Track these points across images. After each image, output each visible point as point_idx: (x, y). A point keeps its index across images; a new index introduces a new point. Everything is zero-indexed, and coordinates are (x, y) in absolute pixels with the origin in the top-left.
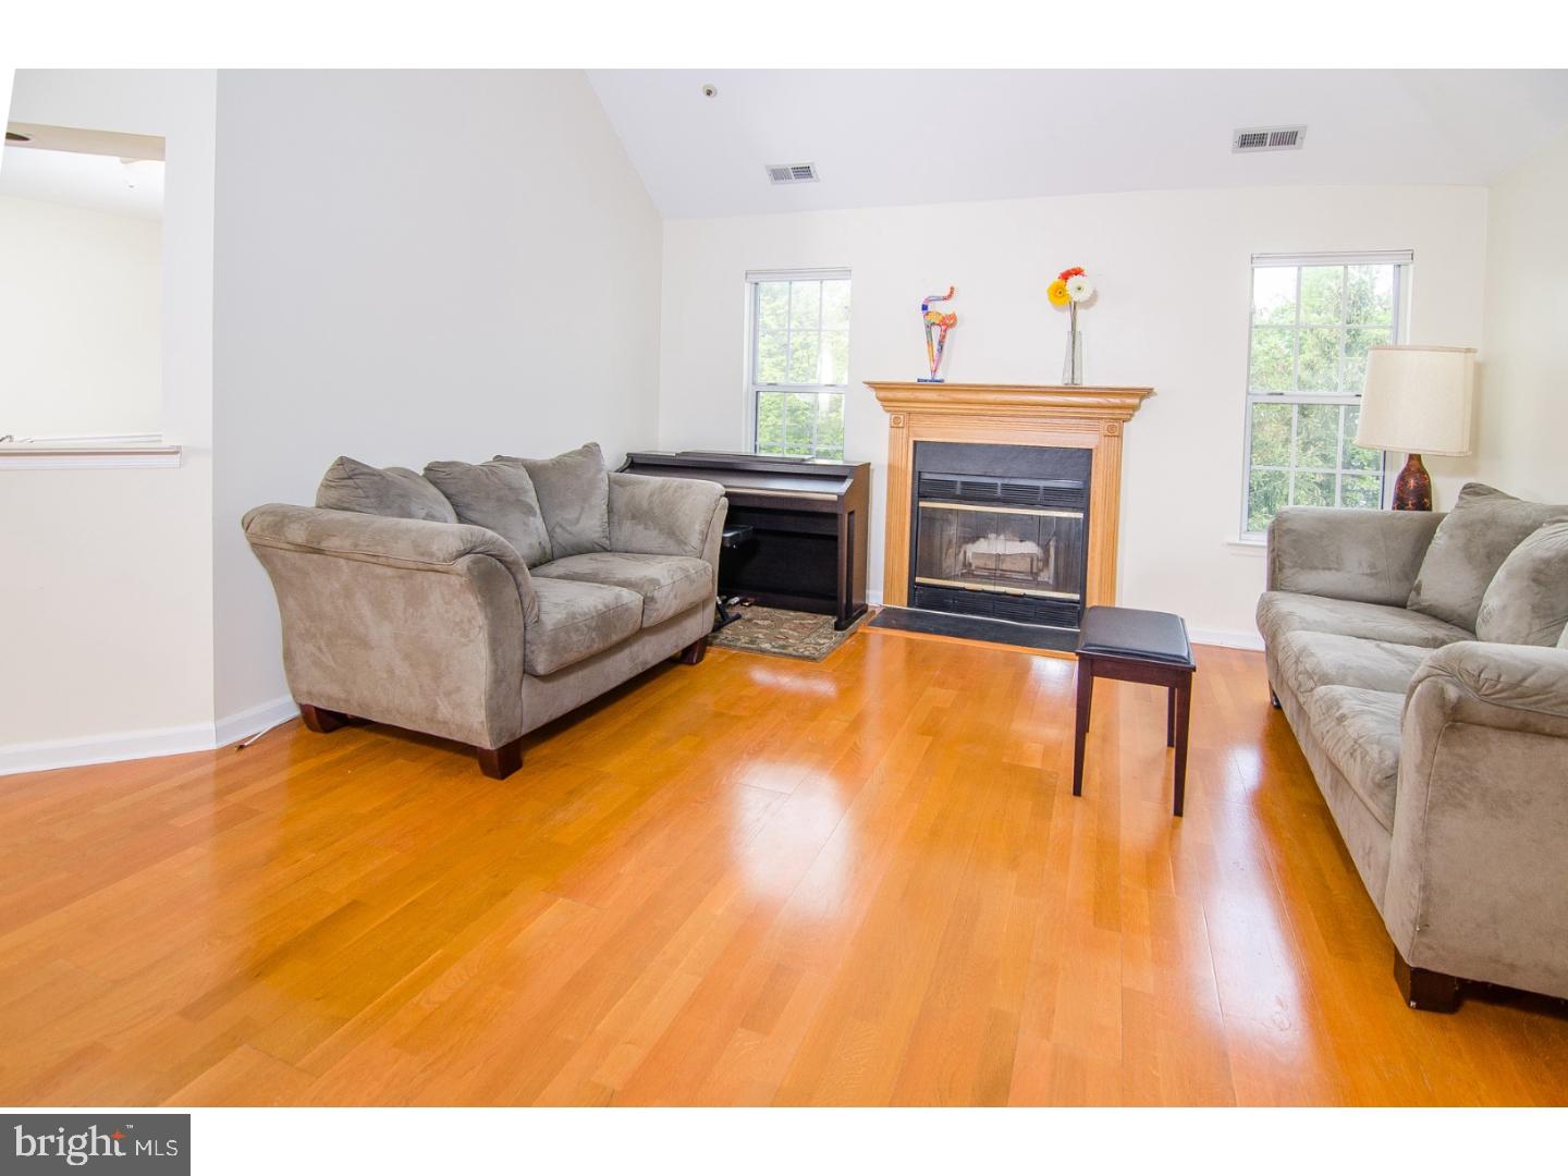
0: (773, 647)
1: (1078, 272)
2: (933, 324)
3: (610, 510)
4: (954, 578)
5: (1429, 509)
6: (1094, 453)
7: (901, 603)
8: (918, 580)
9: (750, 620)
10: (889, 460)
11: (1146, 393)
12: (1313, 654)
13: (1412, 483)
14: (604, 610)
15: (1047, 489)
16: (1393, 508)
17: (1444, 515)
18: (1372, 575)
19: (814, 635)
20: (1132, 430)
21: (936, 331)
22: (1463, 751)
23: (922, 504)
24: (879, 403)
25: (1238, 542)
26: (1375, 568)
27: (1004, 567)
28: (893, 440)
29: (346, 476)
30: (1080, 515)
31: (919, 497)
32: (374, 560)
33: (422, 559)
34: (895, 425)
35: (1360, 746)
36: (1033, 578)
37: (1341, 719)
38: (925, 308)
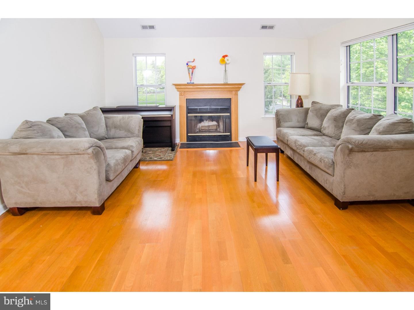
0: (158, 159)
1: (226, 56)
2: (190, 68)
3: (106, 126)
4: (197, 133)
5: (303, 107)
6: (232, 99)
7: (185, 141)
8: (189, 135)
9: (146, 152)
10: (179, 104)
11: (242, 84)
12: (299, 141)
13: (300, 101)
14: (124, 157)
15: (220, 108)
16: (296, 107)
17: (310, 108)
18: (298, 122)
19: (167, 153)
20: (240, 93)
21: (191, 70)
22: (351, 157)
23: (189, 115)
24: (176, 89)
25: (264, 117)
26: (298, 120)
27: (210, 128)
28: (180, 99)
29: (29, 127)
30: (229, 114)
31: (188, 113)
32: (52, 154)
33: (74, 151)
34: (181, 95)
35: (322, 159)
36: (216, 131)
37: (315, 154)
38: (187, 64)
